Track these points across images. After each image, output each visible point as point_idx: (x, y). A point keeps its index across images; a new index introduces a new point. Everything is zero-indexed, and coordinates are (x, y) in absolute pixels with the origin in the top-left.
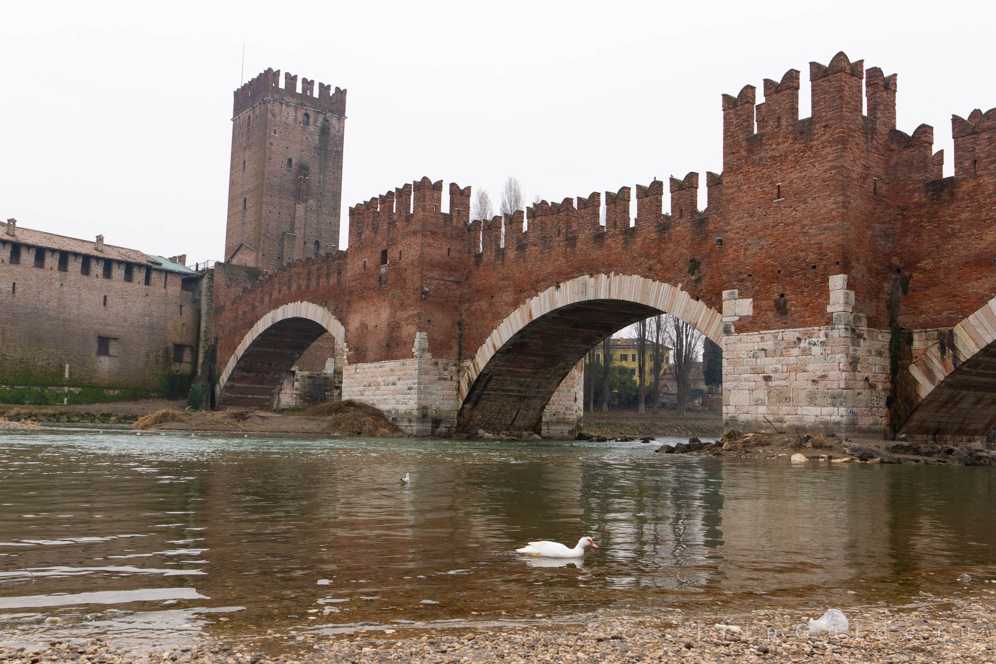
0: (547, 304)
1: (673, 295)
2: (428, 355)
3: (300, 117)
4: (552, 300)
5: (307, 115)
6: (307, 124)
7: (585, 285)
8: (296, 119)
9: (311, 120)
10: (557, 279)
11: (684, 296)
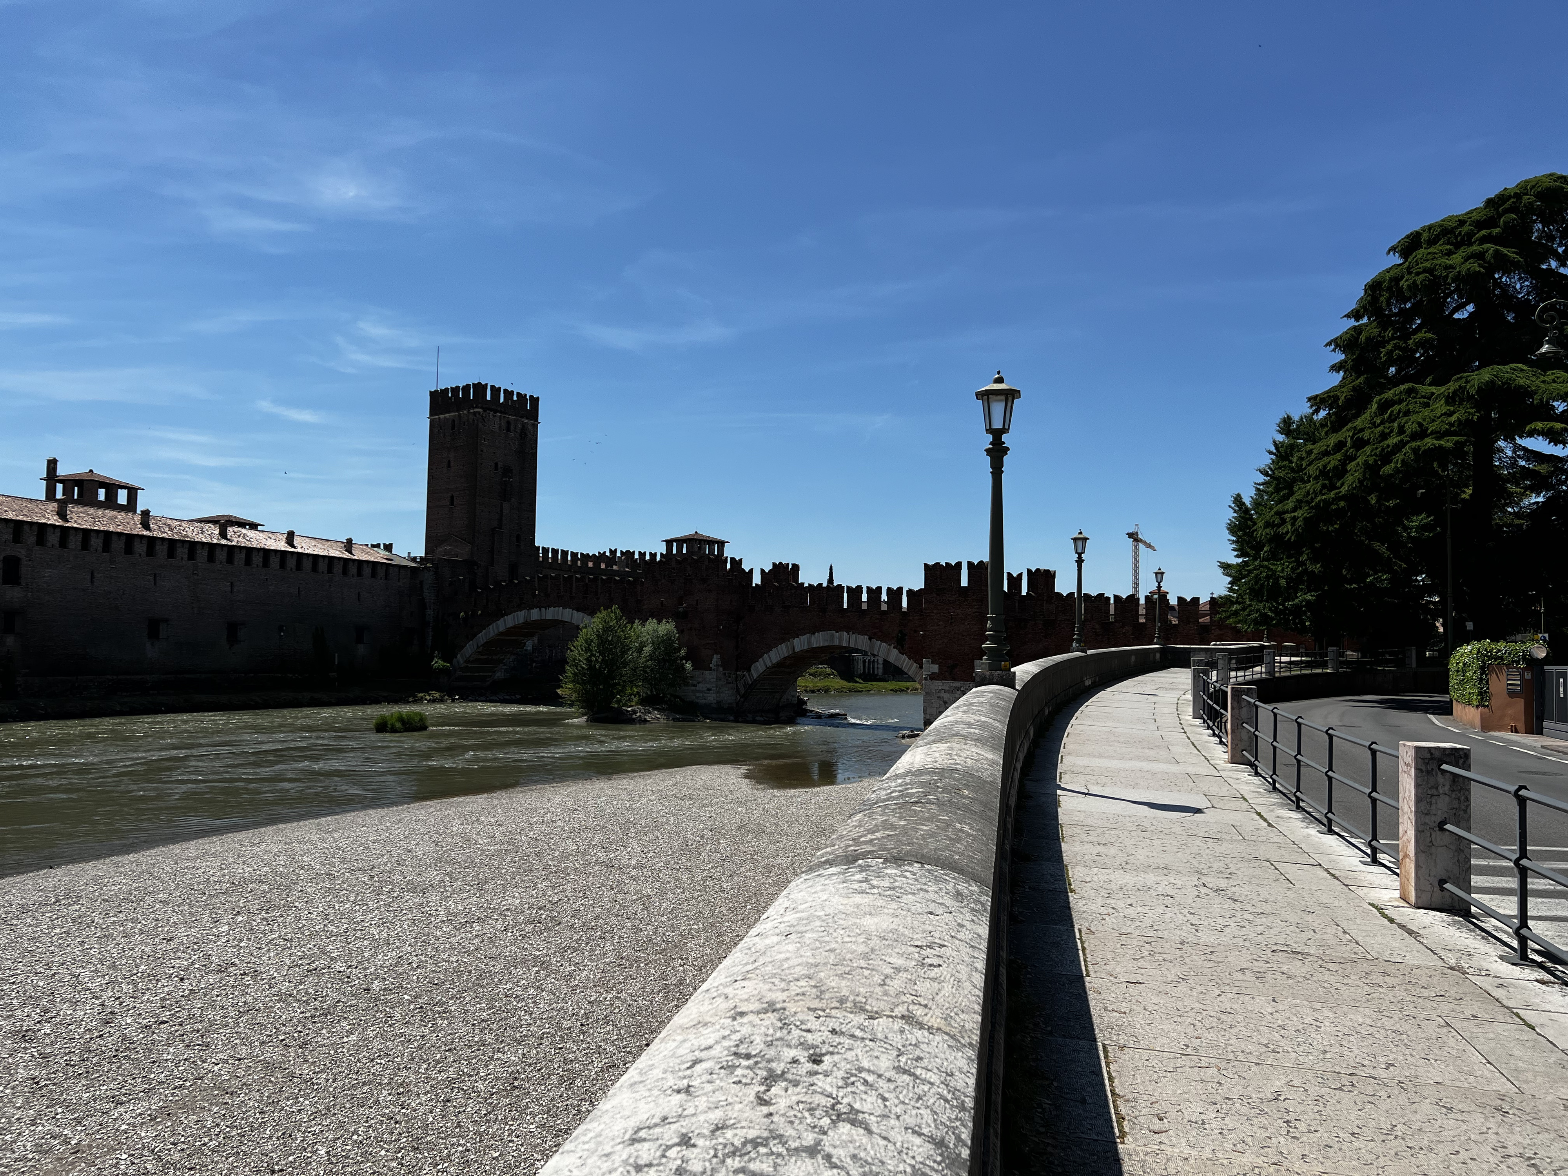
0: (806, 644)
1: (889, 650)
2: (721, 669)
3: (504, 425)
4: (809, 642)
5: (508, 423)
6: (508, 430)
7: (833, 635)
8: (500, 427)
9: (512, 427)
10: (814, 630)
11: (895, 651)
